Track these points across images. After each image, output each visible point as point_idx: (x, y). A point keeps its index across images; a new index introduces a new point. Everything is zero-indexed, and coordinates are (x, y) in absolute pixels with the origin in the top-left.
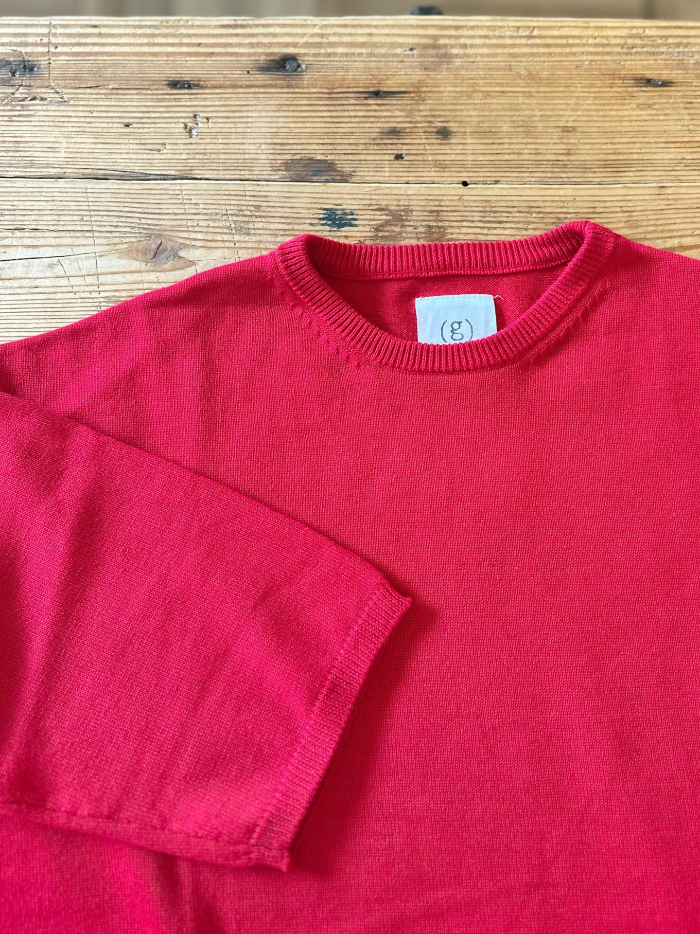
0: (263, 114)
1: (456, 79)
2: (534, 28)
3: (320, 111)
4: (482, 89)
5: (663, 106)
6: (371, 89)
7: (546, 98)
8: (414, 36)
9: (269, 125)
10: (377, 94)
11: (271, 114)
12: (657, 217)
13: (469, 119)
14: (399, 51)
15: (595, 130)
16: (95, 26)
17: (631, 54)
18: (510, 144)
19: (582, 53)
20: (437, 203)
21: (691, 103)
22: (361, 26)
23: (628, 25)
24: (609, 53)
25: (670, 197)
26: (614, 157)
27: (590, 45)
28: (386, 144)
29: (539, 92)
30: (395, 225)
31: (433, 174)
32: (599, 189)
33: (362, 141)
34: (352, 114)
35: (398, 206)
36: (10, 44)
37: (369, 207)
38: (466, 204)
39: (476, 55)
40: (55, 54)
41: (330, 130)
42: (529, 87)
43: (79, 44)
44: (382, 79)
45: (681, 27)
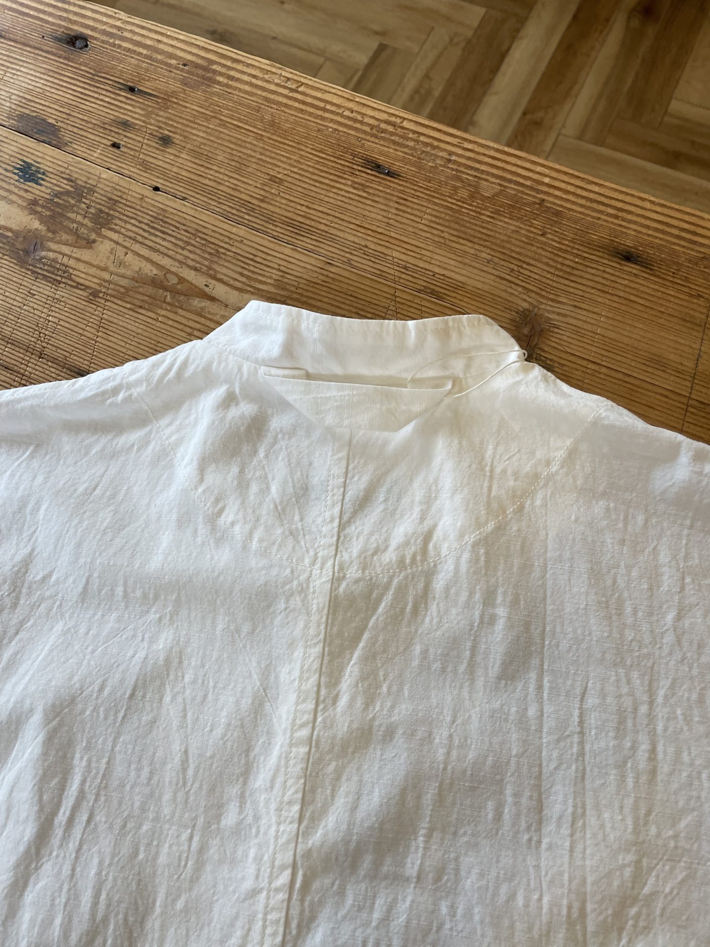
0: (32, 72)
1: (206, 101)
2: (303, 84)
3: (77, 86)
4: (222, 118)
5: (377, 192)
6: (129, 84)
7: (274, 146)
8: (194, 54)
9: (30, 82)
10: (132, 90)
11: (38, 75)
12: (308, 288)
13: (195, 138)
14: (173, 62)
15: (299, 189)
17: (376, 137)
18: (216, 171)
19: (332, 120)
20: (119, 194)
21: (406, 200)
23: (391, 111)
24: (356, 129)
25: (331, 275)
26: (301, 220)
27: (342, 116)
28: (111, 131)
29: (270, 138)
30: (73, 198)
31: (134, 170)
32: (270, 241)
33: (94, 121)
34: (101, 97)
35: (86, 183)
37: (61, 174)
38: (144, 205)
39: (236, 88)
41: (74, 103)
42: (265, 131)
44: (143, 79)
45: (439, 131)
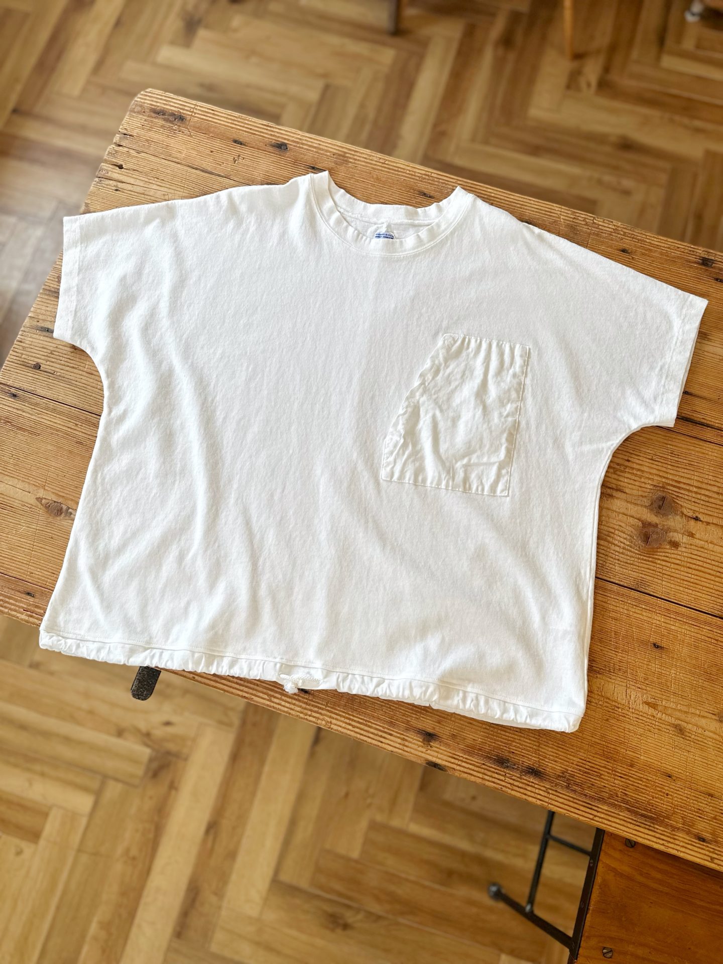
16: (213, 110)
22: (317, 140)
36: (178, 108)
40: (194, 116)
43: (204, 115)
